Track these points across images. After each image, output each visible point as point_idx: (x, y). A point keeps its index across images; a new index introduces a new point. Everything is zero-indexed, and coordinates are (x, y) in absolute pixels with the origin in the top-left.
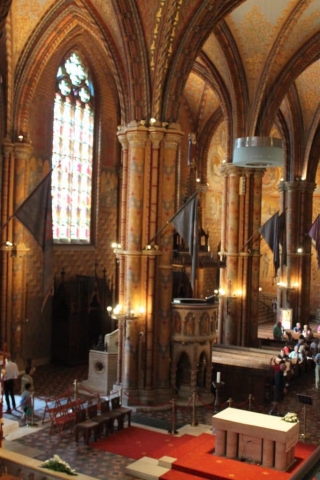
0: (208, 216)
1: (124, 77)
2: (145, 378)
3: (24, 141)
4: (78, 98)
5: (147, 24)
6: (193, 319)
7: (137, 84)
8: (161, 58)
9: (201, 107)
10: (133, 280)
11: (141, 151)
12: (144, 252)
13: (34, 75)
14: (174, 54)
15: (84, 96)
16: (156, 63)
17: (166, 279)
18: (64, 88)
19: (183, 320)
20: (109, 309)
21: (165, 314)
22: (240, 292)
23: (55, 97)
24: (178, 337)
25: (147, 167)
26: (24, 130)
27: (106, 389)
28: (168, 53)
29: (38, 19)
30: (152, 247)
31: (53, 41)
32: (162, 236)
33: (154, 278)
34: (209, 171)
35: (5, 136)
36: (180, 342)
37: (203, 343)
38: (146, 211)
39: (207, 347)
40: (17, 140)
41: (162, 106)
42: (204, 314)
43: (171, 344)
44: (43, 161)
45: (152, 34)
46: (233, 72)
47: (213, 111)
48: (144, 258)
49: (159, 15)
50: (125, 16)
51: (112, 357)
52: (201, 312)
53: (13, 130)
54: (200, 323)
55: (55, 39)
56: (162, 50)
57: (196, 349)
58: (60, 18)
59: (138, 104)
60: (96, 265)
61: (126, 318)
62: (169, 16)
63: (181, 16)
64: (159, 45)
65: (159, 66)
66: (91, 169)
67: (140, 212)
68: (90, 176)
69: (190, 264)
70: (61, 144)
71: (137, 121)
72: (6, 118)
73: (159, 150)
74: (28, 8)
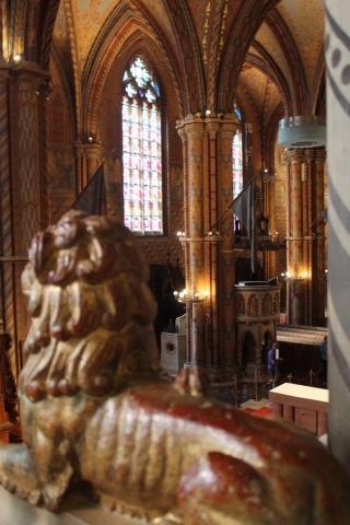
0: (277, 204)
1: (180, 73)
2: (212, 357)
3: (93, 142)
4: (145, 99)
5: (197, 19)
6: (256, 300)
7: (191, 78)
8: (212, 51)
9: (265, 101)
10: (197, 265)
11: (198, 142)
12: (206, 238)
13: (99, 80)
14: (226, 46)
15: (150, 97)
16: (209, 57)
17: (228, 263)
18: (130, 90)
19: (247, 301)
20: (175, 293)
21: (229, 296)
22: (306, 274)
23: (122, 100)
24: (242, 318)
25: (206, 157)
26: (93, 132)
27: (177, 368)
28: (219, 46)
29: (99, 27)
30: (214, 233)
31: (114, 47)
32: (223, 223)
33: (217, 262)
34: (276, 162)
35: (76, 139)
36: (244, 323)
37: (267, 323)
38: (206, 199)
39: (271, 327)
40: (88, 142)
41: (217, 98)
42: (267, 295)
43: (236, 324)
44: (114, 160)
45: (203, 29)
46: (289, 61)
47: (277, 103)
48: (207, 245)
49: (208, 9)
50: (175, 14)
51: (182, 339)
52: (264, 293)
53: (83, 133)
54: (263, 304)
55: (116, 44)
56: (213, 43)
57: (259, 328)
58: (119, 24)
59: (193, 97)
60: (169, 254)
61: (191, 302)
62: (217, 10)
63: (230, 9)
64: (210, 39)
65: (211, 59)
66: (160, 165)
67: (200, 201)
68: (160, 172)
69: (250, 248)
70: (130, 143)
71: (193, 114)
72: (76, 122)
73: (216, 140)
74: (89, 17)
